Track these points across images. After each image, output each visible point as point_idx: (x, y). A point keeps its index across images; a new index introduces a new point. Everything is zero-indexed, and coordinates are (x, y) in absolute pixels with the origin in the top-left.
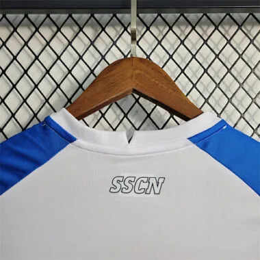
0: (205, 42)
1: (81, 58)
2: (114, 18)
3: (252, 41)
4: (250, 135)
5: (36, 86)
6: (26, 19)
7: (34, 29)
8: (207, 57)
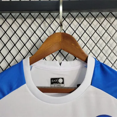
0: (90, 25)
1: (35, 32)
2: (50, 14)
3: (111, 25)
4: (111, 67)
5: (15, 45)
6: (10, 15)
7: (14, 20)
8: (91, 31)
